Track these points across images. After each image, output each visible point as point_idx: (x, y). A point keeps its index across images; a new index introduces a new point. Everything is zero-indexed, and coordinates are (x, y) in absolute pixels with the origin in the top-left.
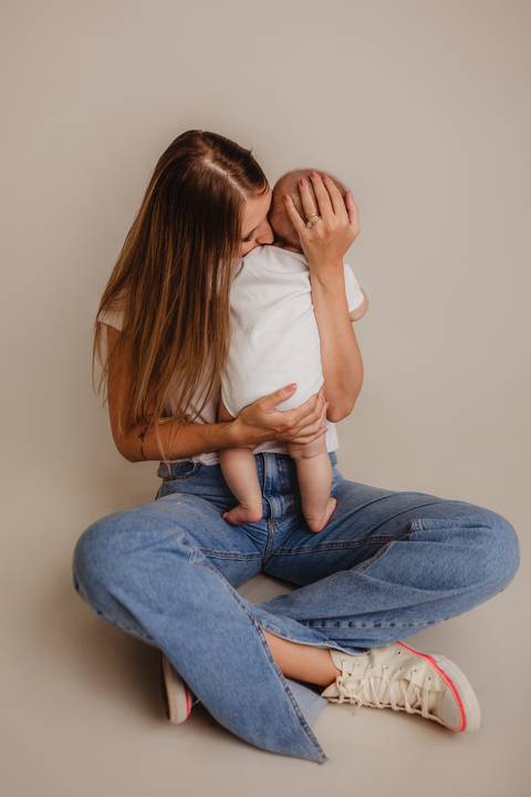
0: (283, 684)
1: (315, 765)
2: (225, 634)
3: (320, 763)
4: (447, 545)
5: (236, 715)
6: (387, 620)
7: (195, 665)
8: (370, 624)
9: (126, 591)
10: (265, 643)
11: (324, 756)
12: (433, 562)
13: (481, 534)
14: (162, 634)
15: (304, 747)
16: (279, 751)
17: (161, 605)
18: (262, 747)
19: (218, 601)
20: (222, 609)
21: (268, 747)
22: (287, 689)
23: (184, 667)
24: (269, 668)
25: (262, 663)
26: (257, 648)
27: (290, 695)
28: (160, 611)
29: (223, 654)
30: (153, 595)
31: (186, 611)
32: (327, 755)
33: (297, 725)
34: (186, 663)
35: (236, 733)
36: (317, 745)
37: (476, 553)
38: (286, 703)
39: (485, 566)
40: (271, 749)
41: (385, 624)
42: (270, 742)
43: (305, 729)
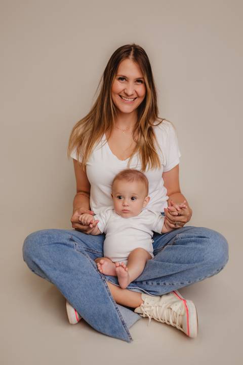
0: (114, 306)
1: (125, 342)
2: (87, 281)
3: (128, 342)
4: (187, 246)
5: (91, 317)
6: (162, 281)
7: (71, 294)
8: (155, 283)
9: (39, 260)
10: (107, 287)
11: (131, 339)
12: (180, 255)
13: (204, 241)
14: (55, 279)
15: (122, 334)
16: (111, 335)
17: (56, 267)
18: (104, 333)
19: (83, 266)
20: (85, 270)
21: (106, 333)
22: (117, 308)
23: (66, 294)
24: (108, 298)
25: (105, 296)
26: (103, 289)
27: (118, 311)
28: (55, 269)
29: (85, 290)
30: (51, 262)
31: (67, 270)
32: (133, 338)
33: (121, 324)
34: (67, 293)
35: (92, 326)
36: (129, 334)
37: (200, 250)
38: (115, 314)
39: (204, 256)
40: (108, 334)
41: (161, 283)
42: (107, 331)
43: (124, 327)
